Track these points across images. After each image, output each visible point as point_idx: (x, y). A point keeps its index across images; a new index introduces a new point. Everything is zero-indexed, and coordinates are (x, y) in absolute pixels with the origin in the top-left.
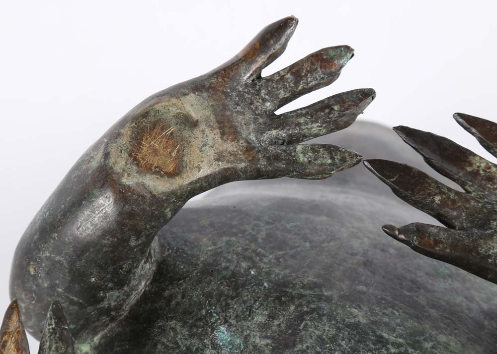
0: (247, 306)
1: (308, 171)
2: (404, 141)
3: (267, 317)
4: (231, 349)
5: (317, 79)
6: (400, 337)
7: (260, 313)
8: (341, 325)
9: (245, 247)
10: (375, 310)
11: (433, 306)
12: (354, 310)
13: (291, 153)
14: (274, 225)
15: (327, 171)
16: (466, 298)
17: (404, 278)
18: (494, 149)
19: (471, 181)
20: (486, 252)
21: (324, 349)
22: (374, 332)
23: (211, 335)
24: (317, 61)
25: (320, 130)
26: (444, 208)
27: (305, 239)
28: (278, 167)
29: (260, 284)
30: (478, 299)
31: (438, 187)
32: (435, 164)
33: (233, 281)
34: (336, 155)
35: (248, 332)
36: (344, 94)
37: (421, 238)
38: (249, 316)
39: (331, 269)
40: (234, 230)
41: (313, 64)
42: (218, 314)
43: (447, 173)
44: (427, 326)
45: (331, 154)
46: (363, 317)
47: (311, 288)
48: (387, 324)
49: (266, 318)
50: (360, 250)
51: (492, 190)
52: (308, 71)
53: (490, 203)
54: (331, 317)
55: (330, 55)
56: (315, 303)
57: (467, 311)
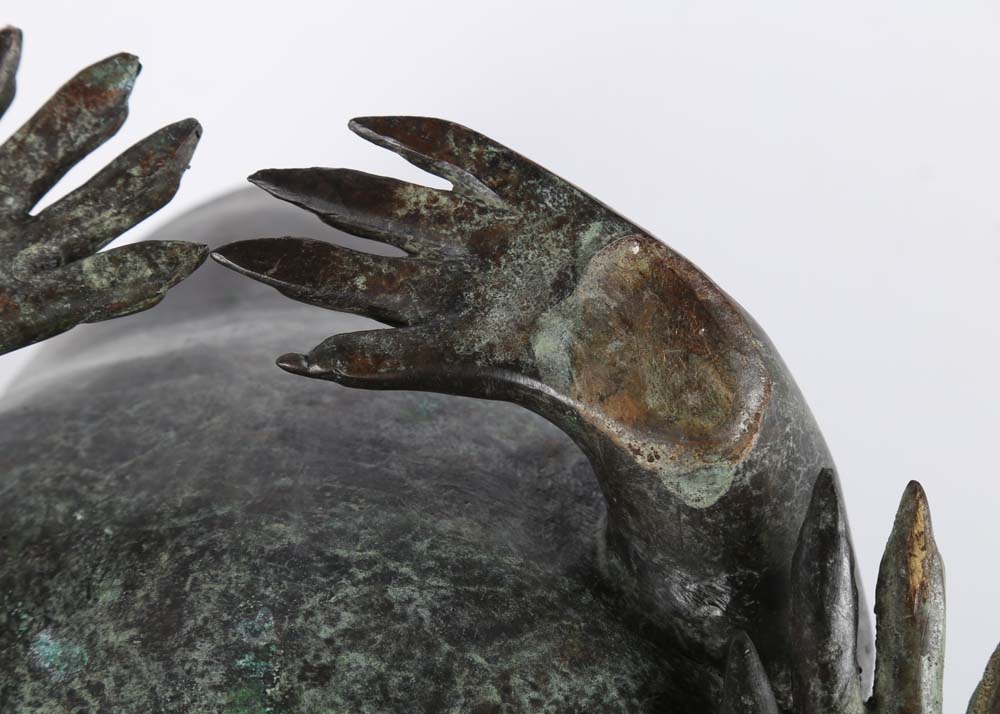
0: (82, 582)
1: (115, 301)
2: (275, 196)
3: (121, 589)
4: (66, 669)
5: (86, 130)
6: (370, 547)
7: (107, 586)
8: (258, 561)
9: (58, 475)
10: (316, 514)
11: (419, 475)
12: (276, 525)
13: (75, 277)
14: (105, 419)
15: (150, 292)
16: (475, 441)
17: (357, 440)
18: (435, 164)
19: (410, 233)
20: (469, 350)
21: (235, 614)
22: (320, 553)
23: (25, 655)
24: (76, 95)
25: (119, 221)
26: (377, 294)
27: (166, 426)
28: (58, 311)
29: (97, 532)
30: (497, 437)
31: (356, 261)
32: (340, 221)
33: (48, 544)
34: (158, 257)
35: (92, 627)
36: (143, 142)
37: (350, 361)
38: (89, 597)
39: (221, 466)
40: (32, 450)
41: (70, 103)
42: (30, 614)
43: (365, 231)
44: (414, 512)
45: (149, 259)
46: (296, 533)
47: (190, 512)
48: (341, 532)
49: (119, 591)
50: (269, 415)
51: (451, 238)
52: (65, 120)
53: (453, 262)
54: (237, 552)
55: (96, 79)
56: (205, 536)
57: (480, 465)
